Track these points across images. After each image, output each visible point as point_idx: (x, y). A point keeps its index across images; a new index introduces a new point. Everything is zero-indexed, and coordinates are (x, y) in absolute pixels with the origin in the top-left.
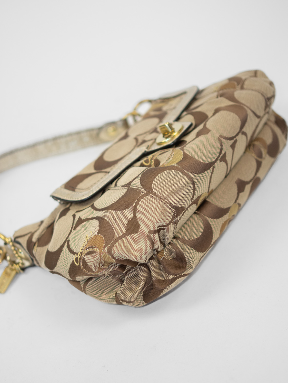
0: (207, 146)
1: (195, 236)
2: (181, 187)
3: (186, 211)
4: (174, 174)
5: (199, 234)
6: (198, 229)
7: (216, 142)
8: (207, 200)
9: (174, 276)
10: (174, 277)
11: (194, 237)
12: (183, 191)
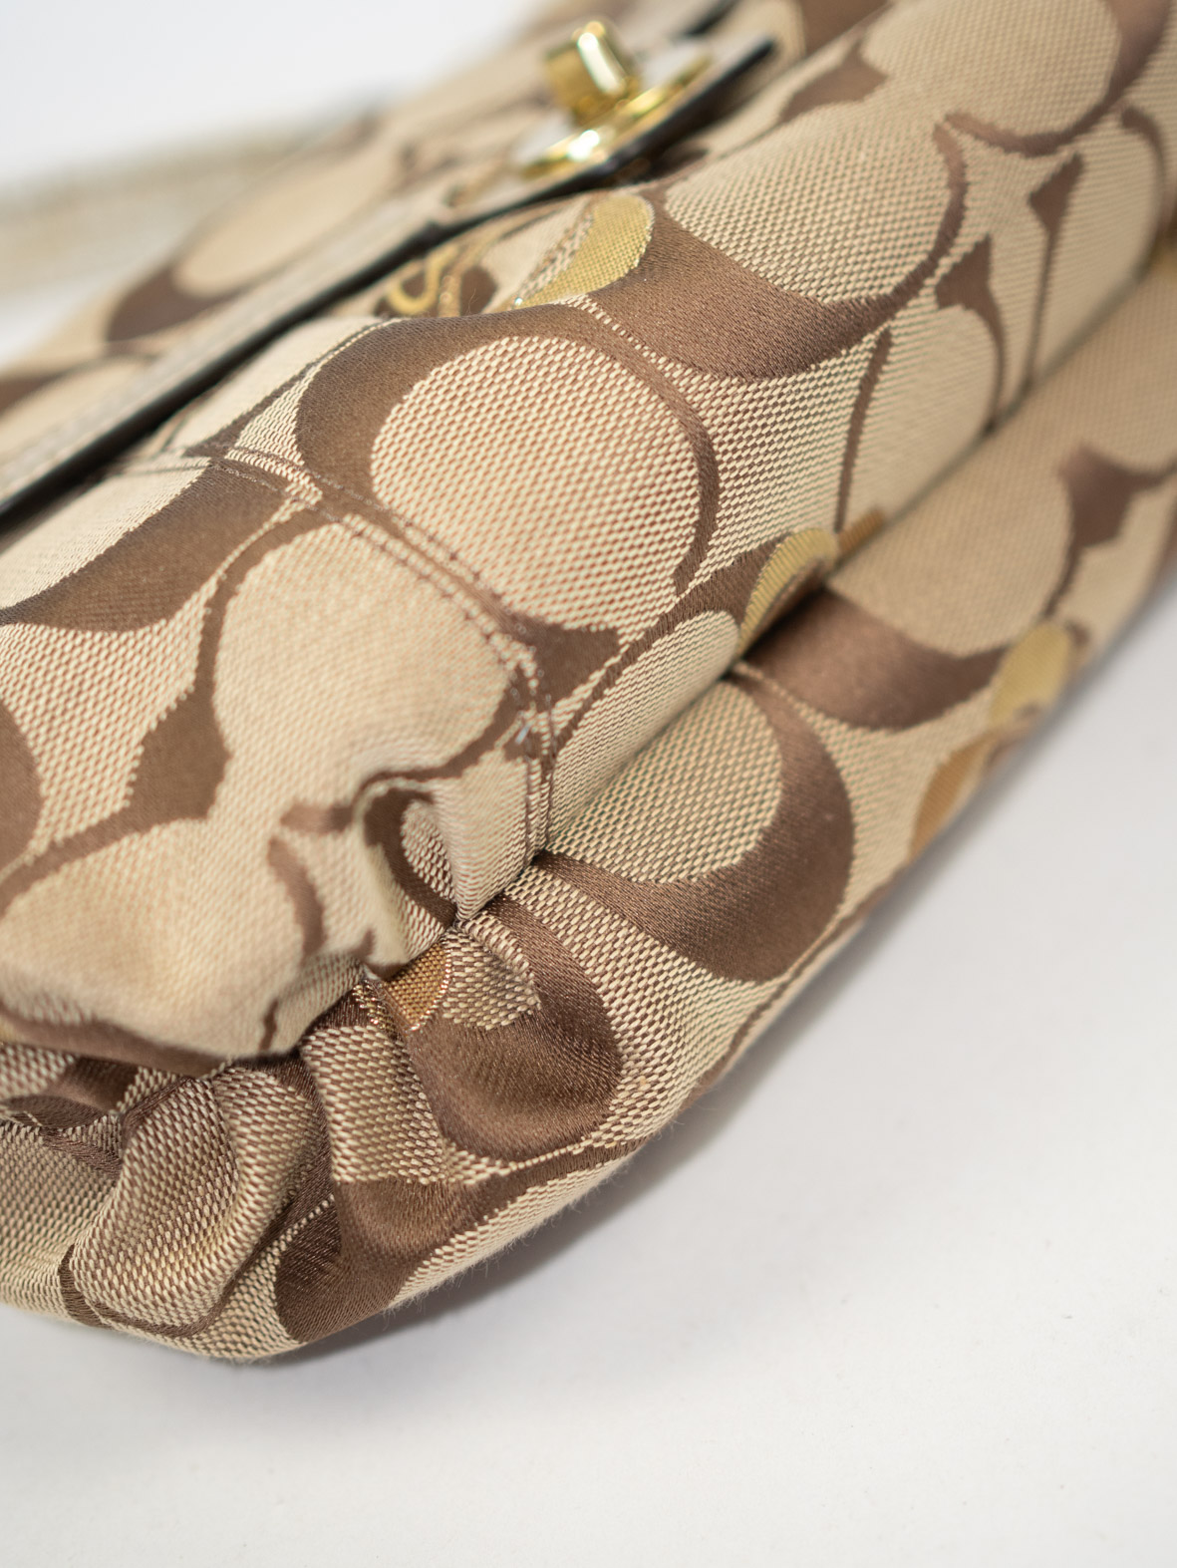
0: (847, 179)
1: (706, 855)
2: (597, 468)
3: (630, 658)
4: (554, 368)
5: (743, 840)
6: (733, 801)
7: (915, 156)
8: (840, 584)
9: (506, 1167)
10: (504, 1172)
11: (698, 862)
12: (608, 499)
